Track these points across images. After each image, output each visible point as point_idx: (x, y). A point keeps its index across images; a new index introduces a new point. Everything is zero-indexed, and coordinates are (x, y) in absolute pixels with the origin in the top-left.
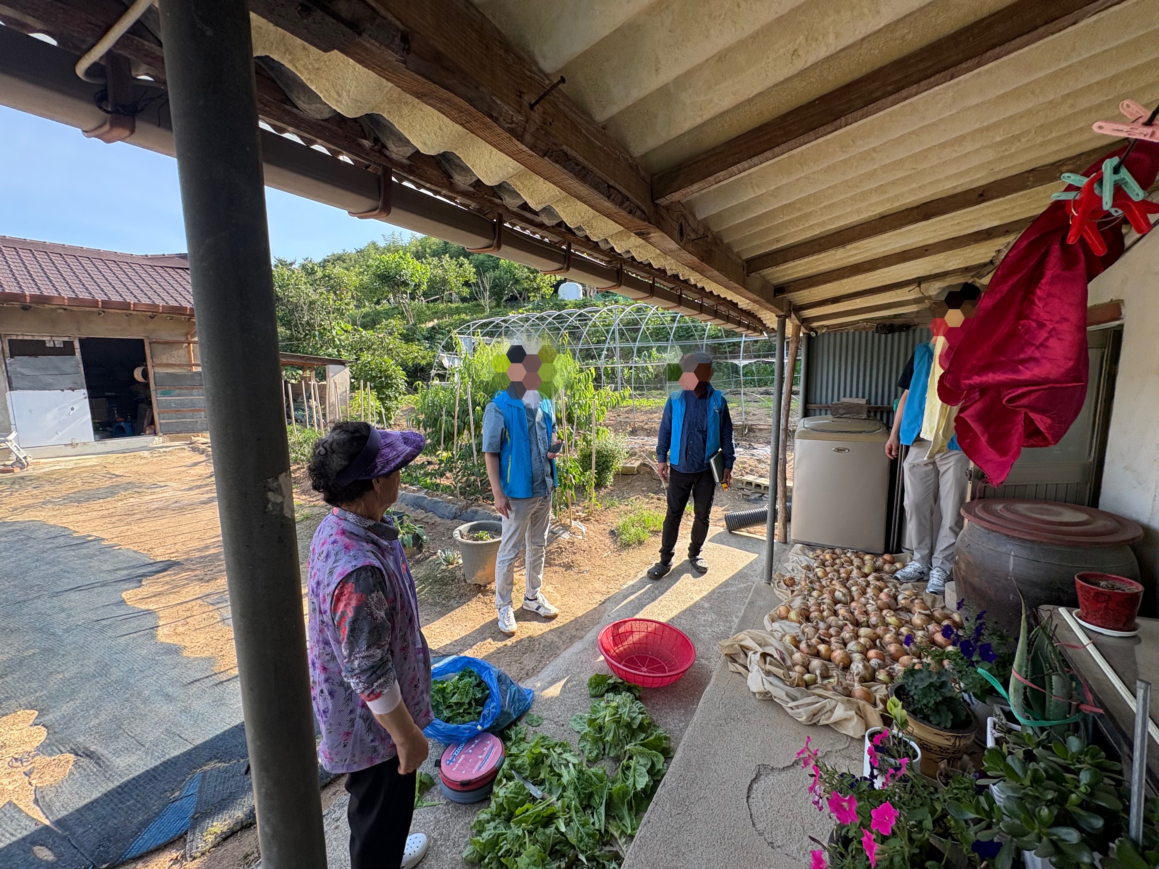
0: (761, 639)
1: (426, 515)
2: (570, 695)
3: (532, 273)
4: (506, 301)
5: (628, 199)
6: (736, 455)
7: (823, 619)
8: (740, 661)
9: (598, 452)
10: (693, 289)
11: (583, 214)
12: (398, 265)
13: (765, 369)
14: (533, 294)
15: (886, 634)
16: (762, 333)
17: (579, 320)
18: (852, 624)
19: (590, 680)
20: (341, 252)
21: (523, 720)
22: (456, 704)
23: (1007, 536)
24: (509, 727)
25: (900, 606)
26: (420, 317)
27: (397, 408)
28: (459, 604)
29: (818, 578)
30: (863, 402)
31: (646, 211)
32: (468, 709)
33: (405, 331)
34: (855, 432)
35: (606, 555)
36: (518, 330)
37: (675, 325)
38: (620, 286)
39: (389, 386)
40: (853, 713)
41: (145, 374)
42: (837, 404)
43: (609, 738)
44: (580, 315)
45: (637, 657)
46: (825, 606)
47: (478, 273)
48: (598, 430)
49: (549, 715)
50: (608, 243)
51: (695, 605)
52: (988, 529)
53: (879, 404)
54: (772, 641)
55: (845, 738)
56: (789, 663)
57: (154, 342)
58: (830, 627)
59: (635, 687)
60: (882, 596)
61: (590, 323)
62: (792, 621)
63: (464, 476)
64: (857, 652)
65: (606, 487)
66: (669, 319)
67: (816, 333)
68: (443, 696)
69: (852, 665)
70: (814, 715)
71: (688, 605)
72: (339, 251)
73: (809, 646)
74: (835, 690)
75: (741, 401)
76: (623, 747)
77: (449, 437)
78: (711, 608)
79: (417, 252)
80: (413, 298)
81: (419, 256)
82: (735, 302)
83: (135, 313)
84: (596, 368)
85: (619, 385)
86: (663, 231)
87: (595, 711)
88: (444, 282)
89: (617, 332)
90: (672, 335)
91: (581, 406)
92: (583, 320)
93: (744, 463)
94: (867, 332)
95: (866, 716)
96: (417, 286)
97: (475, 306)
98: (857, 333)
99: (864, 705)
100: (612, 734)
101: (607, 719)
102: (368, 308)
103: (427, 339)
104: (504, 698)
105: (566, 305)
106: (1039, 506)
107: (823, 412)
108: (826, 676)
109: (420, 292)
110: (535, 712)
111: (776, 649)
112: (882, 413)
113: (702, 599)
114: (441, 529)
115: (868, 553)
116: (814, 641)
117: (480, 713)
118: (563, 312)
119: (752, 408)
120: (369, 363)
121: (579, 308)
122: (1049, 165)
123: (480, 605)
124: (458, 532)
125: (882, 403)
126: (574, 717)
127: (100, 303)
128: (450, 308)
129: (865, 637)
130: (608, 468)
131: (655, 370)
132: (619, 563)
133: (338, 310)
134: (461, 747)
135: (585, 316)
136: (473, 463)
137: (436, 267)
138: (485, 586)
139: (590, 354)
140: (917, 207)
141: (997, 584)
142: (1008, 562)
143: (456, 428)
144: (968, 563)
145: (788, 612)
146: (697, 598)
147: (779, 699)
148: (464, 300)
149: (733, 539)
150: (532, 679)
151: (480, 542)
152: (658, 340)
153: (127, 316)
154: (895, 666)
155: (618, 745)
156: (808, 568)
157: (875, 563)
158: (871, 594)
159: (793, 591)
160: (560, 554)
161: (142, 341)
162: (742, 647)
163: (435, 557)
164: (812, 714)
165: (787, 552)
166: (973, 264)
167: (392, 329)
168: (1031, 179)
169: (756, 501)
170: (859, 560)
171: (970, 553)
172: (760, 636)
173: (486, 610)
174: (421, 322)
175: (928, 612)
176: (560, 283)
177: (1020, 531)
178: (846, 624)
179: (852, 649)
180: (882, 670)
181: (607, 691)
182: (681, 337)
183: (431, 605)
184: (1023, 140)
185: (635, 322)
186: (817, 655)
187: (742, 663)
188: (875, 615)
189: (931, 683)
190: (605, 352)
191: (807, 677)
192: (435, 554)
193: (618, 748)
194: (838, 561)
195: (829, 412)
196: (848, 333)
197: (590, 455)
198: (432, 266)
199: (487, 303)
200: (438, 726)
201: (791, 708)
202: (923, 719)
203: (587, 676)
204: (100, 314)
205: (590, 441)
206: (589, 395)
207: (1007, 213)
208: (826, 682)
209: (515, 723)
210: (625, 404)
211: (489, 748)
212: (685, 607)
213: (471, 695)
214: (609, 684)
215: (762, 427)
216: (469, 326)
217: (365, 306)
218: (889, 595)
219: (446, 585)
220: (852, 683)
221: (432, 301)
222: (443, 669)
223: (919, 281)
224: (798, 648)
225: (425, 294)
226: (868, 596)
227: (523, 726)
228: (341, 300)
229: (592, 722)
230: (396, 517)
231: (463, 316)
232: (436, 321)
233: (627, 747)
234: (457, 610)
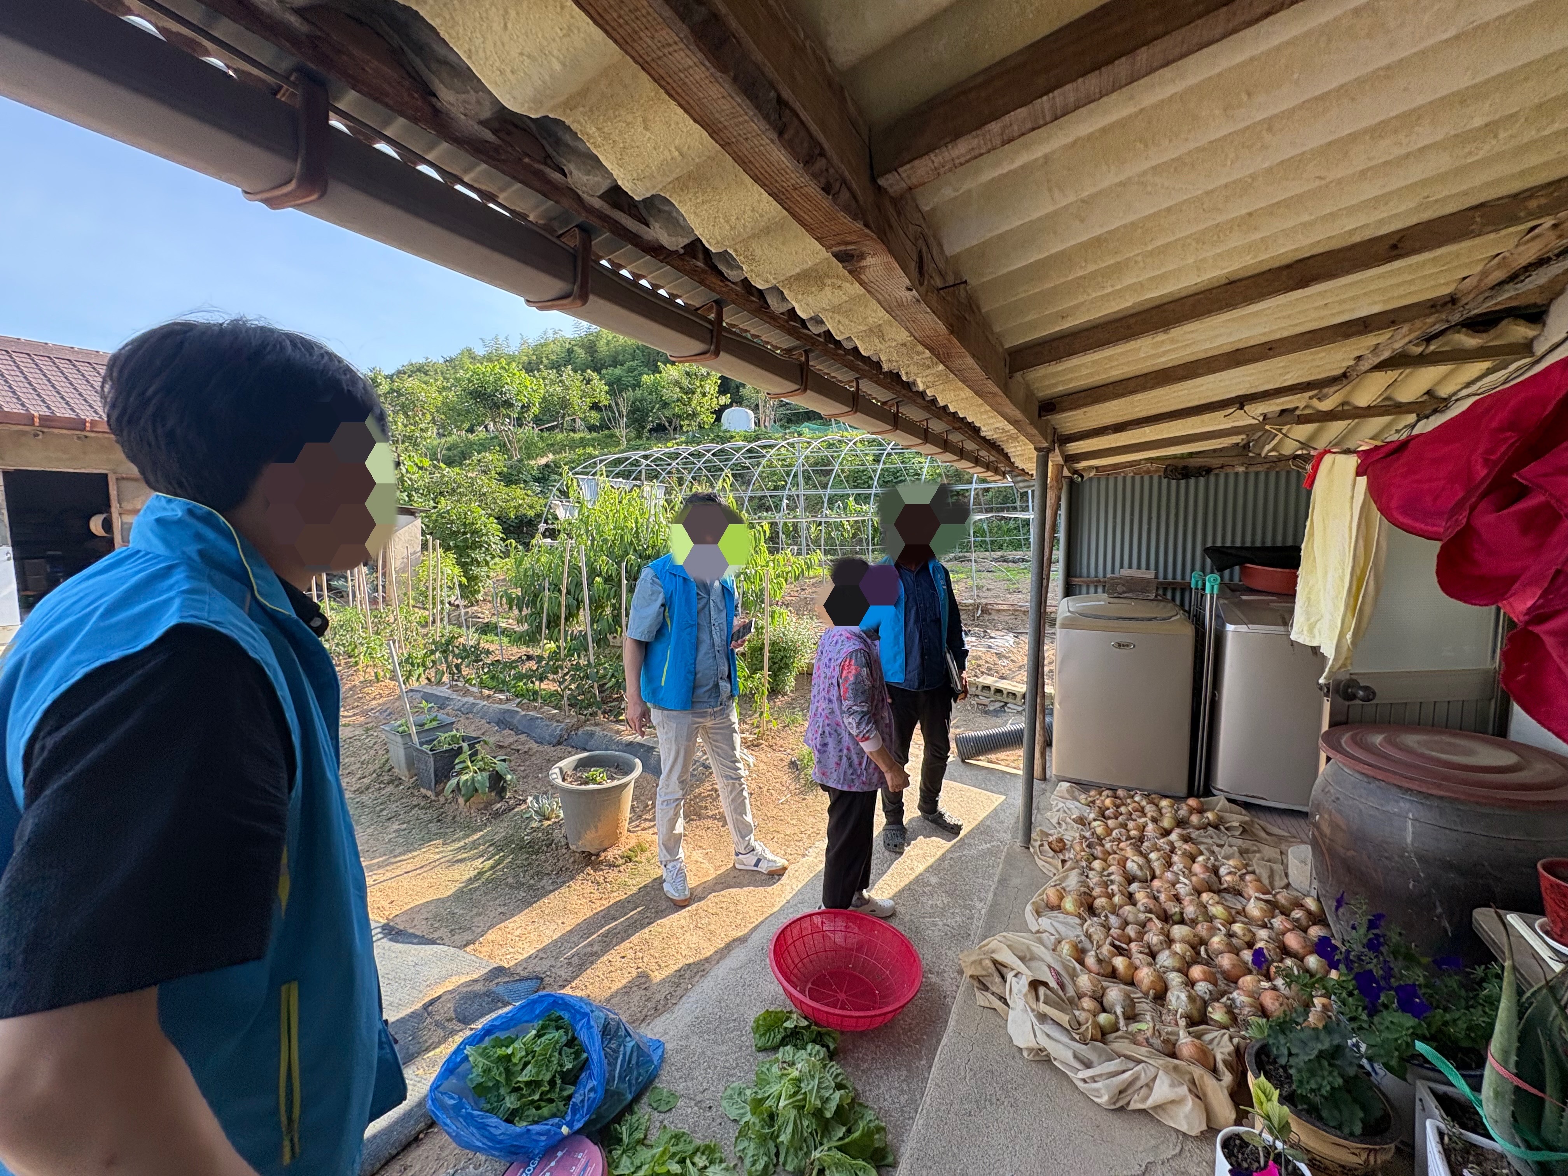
0: (1024, 948)
1: (516, 738)
2: (724, 1048)
3: (686, 393)
4: (650, 431)
5: (822, 154)
6: (967, 647)
7: (1115, 910)
8: (994, 989)
9: (773, 644)
10: (920, 401)
11: (733, 219)
12: (499, 379)
13: (999, 528)
14: (686, 422)
15: (1213, 936)
16: (1004, 477)
17: (750, 458)
18: (1158, 918)
19: (757, 1021)
20: (422, 361)
21: (645, 1100)
22: (528, 1084)
23: (1400, 787)
24: (619, 1119)
25: (1225, 886)
26: (530, 450)
27: (488, 576)
28: (557, 886)
29: (1099, 838)
30: (1150, 575)
31: (861, 198)
32: (548, 1092)
33: (505, 469)
34: (1142, 620)
35: (784, 799)
36: (663, 470)
37: (881, 466)
38: (805, 390)
39: (476, 546)
40: (1184, 1090)
41: (108, 525)
42: (1113, 579)
43: (784, 1138)
44: (749, 451)
45: (830, 974)
46: (1115, 887)
47: (611, 393)
48: (773, 612)
49: (688, 1089)
50: (784, 299)
51: (917, 880)
52: (1367, 776)
53: (1170, 579)
54: (1040, 950)
55: (1174, 1135)
56: (1071, 992)
57: (123, 479)
58: (1126, 923)
59: (828, 1034)
60: (1197, 868)
61: (764, 462)
62: (1068, 913)
63: (573, 680)
64: (1174, 970)
65: (785, 694)
66: (871, 458)
67: (1082, 477)
68: (507, 1070)
69: (1169, 994)
70: (1121, 1092)
71: (907, 881)
72: (419, 359)
73: (1100, 961)
74: (1150, 1045)
75: (971, 571)
76: (808, 1154)
77: (553, 622)
78: (941, 885)
79: (530, 363)
80: (519, 423)
81: (530, 368)
82: (977, 424)
83: (93, 435)
84: (772, 524)
85: (804, 548)
86: (891, 252)
87: (762, 1081)
88: (565, 403)
89: (800, 475)
90: (876, 480)
91: (749, 578)
92: (755, 457)
93: (979, 658)
94: (1151, 478)
95: (1205, 1095)
96: (526, 408)
97: (606, 436)
98: (1138, 478)
99: (1202, 1077)
100: (790, 1129)
101: (781, 1104)
102: (457, 436)
103: (537, 480)
104: (612, 1064)
105: (732, 437)
106: (1437, 738)
107: (1092, 589)
108: (1132, 1017)
109: (529, 416)
110: (663, 1084)
111: (1050, 967)
112: (1174, 590)
113: (926, 871)
114: (537, 760)
115: (1166, 797)
116: (1106, 949)
117: (570, 1097)
118: (726, 446)
119: (986, 580)
120: (448, 512)
121: (750, 442)
122: (1508, 197)
123: (588, 887)
124: (557, 771)
125: (1174, 578)
126: (729, 1092)
127: (37, 420)
128: (573, 440)
129: (1183, 941)
130: (787, 666)
131: (852, 527)
132: (802, 813)
133: (410, 438)
134: (531, 1167)
135: (758, 452)
136: (589, 661)
137: (552, 383)
138: (598, 855)
139: (764, 504)
140: (1288, 266)
141: (1387, 862)
142: (1405, 829)
143: (563, 609)
144: (1335, 826)
145: (1061, 898)
146: (920, 868)
147: (1062, 1062)
148: (591, 428)
149: (969, 772)
150: (663, 1018)
151: (591, 787)
152: (856, 487)
153: (79, 438)
154: (1235, 995)
155: (801, 1149)
156: (1081, 821)
157: (1176, 812)
158: (1181, 866)
159: (1064, 862)
160: (714, 800)
161: (106, 475)
162: (995, 962)
163: (523, 807)
164: (1117, 1091)
165: (1048, 794)
166: (1319, 377)
167: (487, 466)
168: (1478, 219)
169: (996, 713)
170: (1154, 808)
171: (1340, 812)
172: (1024, 943)
173: (597, 895)
174: (530, 457)
175: (1268, 897)
176: (724, 407)
177: (1421, 781)
178: (1150, 919)
179: (1166, 964)
180: (1216, 1004)
181: (783, 1043)
182: (887, 482)
183: (511, 887)
184: (1502, 135)
185: (826, 462)
186: (1113, 974)
187: (998, 991)
188: (1191, 901)
189: (1321, 1052)
190: (785, 501)
191: (1103, 1018)
192: (524, 801)
193: (801, 1154)
194: (1123, 809)
195: (1100, 590)
196: (1124, 478)
197: (761, 649)
198: (547, 382)
199: (624, 433)
200: (492, 1130)
201: (1085, 1081)
202: (1308, 1112)
203: (753, 1013)
204: (36, 435)
205: (762, 628)
206: (761, 562)
207: (1401, 291)
208: (1134, 1027)
209: (629, 1109)
210: (812, 574)
211: (580, 1166)
212: (902, 885)
213: (554, 1067)
214: (786, 1028)
215: (1000, 607)
216: (595, 463)
217: (450, 434)
218: (1206, 868)
219: (537, 853)
220: (1175, 1029)
221: (548, 429)
222: (512, 1019)
223: (1241, 401)
224: (1081, 962)
225: (537, 421)
226: (1175, 868)
227: (644, 1112)
228: (415, 424)
229: (758, 1103)
230: (465, 745)
231: (590, 450)
232: (551, 456)
233: (816, 1154)
234: (551, 896)
